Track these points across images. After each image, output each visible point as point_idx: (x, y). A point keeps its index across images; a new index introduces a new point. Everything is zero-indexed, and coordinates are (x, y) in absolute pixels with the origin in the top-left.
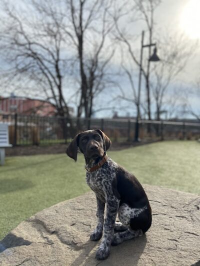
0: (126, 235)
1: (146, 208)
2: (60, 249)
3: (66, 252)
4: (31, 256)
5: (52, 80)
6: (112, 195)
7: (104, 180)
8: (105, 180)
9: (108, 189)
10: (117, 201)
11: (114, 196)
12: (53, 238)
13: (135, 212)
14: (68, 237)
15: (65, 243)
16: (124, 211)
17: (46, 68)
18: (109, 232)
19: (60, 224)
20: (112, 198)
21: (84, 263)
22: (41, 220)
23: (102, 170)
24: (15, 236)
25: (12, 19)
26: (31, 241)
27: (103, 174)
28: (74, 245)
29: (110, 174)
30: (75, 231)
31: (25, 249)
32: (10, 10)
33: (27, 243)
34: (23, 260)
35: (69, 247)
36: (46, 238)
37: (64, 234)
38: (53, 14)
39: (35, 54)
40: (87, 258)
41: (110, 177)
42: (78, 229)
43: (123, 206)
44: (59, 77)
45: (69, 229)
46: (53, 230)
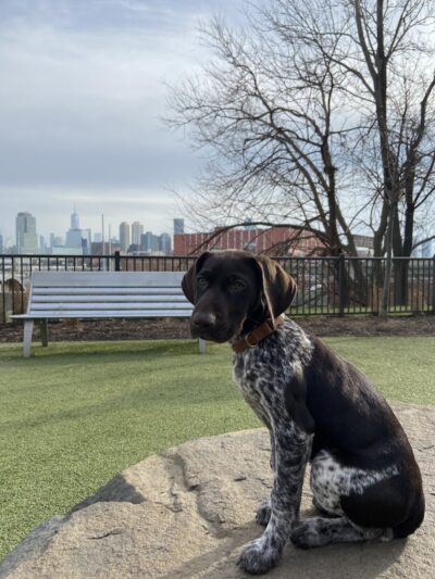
0: (340, 529)
1: (395, 473)
2: (186, 525)
3: (194, 534)
4: (127, 526)
5: (314, 179)
6: (287, 420)
7: (259, 380)
8: (264, 379)
9: (274, 404)
10: (302, 436)
11: (292, 424)
12: (187, 498)
13: (353, 478)
14: (216, 503)
15: (203, 514)
16: (320, 470)
17: (303, 156)
18: (280, 513)
19: (215, 472)
20: (288, 427)
21: (211, 569)
22: (184, 457)
23: (256, 353)
24: (124, 481)
25: (238, 71)
26: (145, 496)
27: (260, 364)
28: (216, 524)
29: (279, 364)
30: (235, 494)
31: (125, 509)
32: (235, 55)
33: (138, 499)
34: (109, 531)
35: (206, 526)
36: (175, 495)
37: (211, 496)
38: (316, 40)
39: (280, 130)
40: (224, 559)
41: (281, 374)
42: (245, 491)
43: (318, 458)
44: (331, 170)
45: (228, 485)
46: (194, 482)
